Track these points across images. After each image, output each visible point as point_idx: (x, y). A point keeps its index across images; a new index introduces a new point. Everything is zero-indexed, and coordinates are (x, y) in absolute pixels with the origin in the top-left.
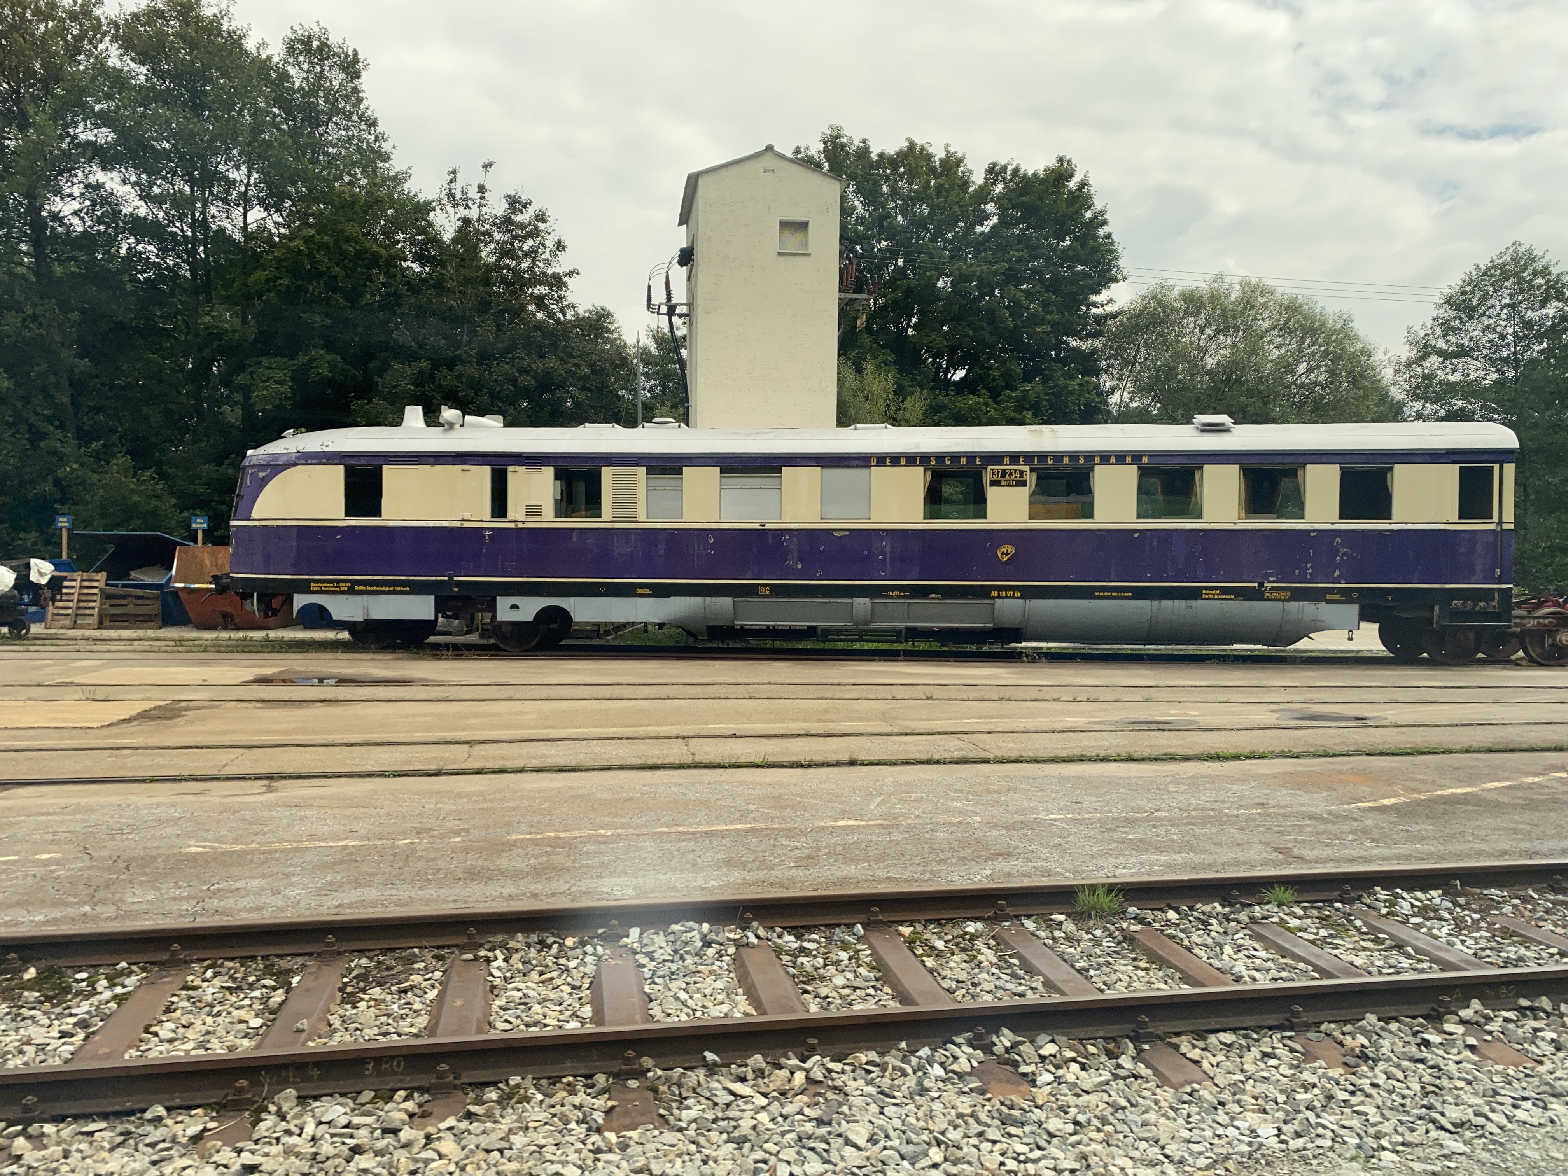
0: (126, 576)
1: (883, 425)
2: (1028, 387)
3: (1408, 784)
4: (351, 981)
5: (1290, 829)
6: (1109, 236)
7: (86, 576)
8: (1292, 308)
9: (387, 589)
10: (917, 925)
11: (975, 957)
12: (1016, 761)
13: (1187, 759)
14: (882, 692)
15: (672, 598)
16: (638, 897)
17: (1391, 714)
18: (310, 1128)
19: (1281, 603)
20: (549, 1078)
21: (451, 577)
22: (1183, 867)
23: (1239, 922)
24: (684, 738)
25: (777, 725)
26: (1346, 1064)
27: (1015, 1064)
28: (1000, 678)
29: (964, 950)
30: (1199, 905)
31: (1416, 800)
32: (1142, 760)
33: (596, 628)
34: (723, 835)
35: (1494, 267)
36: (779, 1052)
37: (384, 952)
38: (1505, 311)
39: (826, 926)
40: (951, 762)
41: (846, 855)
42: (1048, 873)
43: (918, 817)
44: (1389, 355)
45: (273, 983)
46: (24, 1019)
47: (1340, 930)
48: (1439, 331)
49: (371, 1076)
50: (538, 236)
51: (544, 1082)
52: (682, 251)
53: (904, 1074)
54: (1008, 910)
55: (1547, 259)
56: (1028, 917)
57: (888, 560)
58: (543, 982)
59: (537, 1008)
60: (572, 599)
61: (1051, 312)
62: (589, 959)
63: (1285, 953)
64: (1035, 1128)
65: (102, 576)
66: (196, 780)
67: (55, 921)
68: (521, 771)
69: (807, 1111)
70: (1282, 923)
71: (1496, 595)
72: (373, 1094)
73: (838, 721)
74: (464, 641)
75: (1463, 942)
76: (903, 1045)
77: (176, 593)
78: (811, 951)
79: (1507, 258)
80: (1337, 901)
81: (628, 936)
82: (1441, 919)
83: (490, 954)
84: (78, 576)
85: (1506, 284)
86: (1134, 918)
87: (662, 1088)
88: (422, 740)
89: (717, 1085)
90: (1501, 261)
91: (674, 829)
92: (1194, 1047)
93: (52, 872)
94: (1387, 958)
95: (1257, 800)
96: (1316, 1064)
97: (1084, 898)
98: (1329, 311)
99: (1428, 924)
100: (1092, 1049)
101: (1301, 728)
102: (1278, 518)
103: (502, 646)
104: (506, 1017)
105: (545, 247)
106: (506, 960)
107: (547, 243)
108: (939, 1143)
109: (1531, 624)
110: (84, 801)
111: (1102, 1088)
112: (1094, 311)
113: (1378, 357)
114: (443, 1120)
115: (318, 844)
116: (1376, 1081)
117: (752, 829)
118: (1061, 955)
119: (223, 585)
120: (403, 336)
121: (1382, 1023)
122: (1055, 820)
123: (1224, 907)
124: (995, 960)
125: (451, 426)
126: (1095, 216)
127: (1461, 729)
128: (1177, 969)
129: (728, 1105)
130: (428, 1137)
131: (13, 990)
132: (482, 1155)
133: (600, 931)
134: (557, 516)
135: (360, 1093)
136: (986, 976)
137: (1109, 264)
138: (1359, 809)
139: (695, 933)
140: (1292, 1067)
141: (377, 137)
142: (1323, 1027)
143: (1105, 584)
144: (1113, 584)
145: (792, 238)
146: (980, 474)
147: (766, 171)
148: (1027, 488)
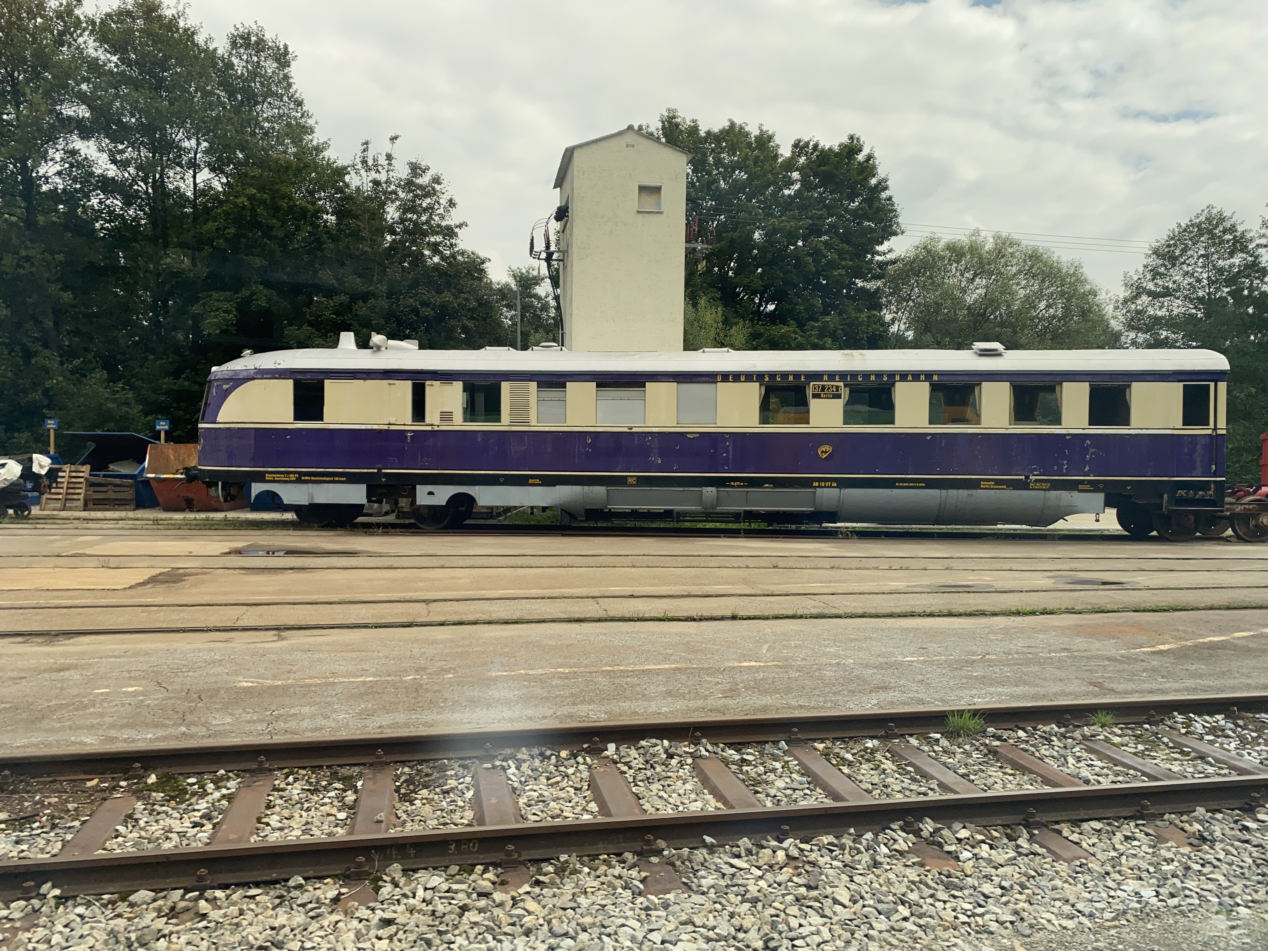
0: (105, 468)
1: (726, 349)
2: (828, 318)
3: (1174, 633)
4: (402, 785)
5: (1095, 668)
6: (890, 199)
7: (73, 468)
8: (1034, 257)
9: (328, 479)
10: (827, 742)
11: (879, 766)
12: (862, 616)
13: (994, 614)
14: (736, 562)
15: (558, 487)
16: (610, 719)
17: (1141, 579)
18: (420, 893)
19: (1043, 492)
20: (588, 856)
21: (379, 470)
22: (1025, 697)
23: (1074, 739)
24: (593, 598)
25: (663, 588)
26: (1191, 844)
27: (940, 845)
28: (823, 551)
29: (868, 761)
30: (1040, 726)
31: (1185, 646)
32: (960, 615)
33: (490, 511)
34: (658, 672)
35: (1192, 225)
36: (759, 836)
37: (421, 762)
38: (1201, 260)
39: (757, 743)
40: (811, 617)
41: (759, 687)
42: (921, 702)
43: (803, 659)
44: (1110, 295)
45: (342, 786)
46: (158, 813)
47: (1154, 743)
48: (1149, 276)
49: (453, 854)
50: (434, 195)
51: (586, 859)
52: (559, 209)
53: (859, 852)
54: (896, 731)
55: (1234, 219)
56: (911, 735)
57: (731, 456)
58: (552, 785)
59: (553, 804)
60: (477, 487)
61: (845, 259)
62: (582, 767)
63: (1116, 763)
64: (972, 891)
65: (87, 468)
66: (219, 630)
67: (164, 739)
68: (475, 623)
69: (795, 879)
70: (1107, 740)
71: (1212, 486)
72: (458, 868)
73: (709, 585)
74: (384, 521)
75: (1249, 754)
76: (852, 830)
77: (147, 481)
78: (750, 761)
79: (1203, 218)
80: (1145, 723)
81: (607, 750)
82: (1228, 737)
83: (504, 764)
84: (67, 468)
85: (1202, 239)
86: (993, 736)
87: (678, 863)
88: (386, 599)
89: (719, 860)
90: (1198, 221)
91: (616, 668)
92: (1073, 832)
93: (142, 701)
94: (1194, 766)
95: (1062, 646)
96: (1169, 845)
97: (954, 721)
98: (1064, 259)
99: (1219, 740)
100: (995, 834)
101: (1075, 590)
102: (1040, 424)
103: (419, 524)
104: (534, 811)
105: (439, 204)
106: (518, 768)
107: (441, 201)
108: (903, 903)
109: (1239, 509)
110: (139, 646)
111: (1011, 862)
112: (878, 258)
113: (1102, 297)
114: (520, 887)
115: (341, 680)
116: (1218, 856)
117: (678, 669)
118: (944, 764)
119: (192, 476)
120: (326, 276)
121: (1210, 814)
122: (912, 662)
123: (1059, 728)
124: (895, 768)
125: (378, 348)
126: (879, 183)
127: (1200, 591)
128: (1038, 775)
129: (733, 875)
130: (513, 898)
131: (142, 791)
132: (561, 912)
133: (585, 746)
134: (465, 421)
135: (447, 867)
136: (893, 780)
137: (891, 221)
138: (1143, 652)
139: (659, 747)
140: (1150, 846)
141: (303, 115)
142: (1166, 817)
143: (903, 476)
144: (910, 476)
145: (648, 199)
146: (804, 388)
147: (627, 146)
148: (842, 400)
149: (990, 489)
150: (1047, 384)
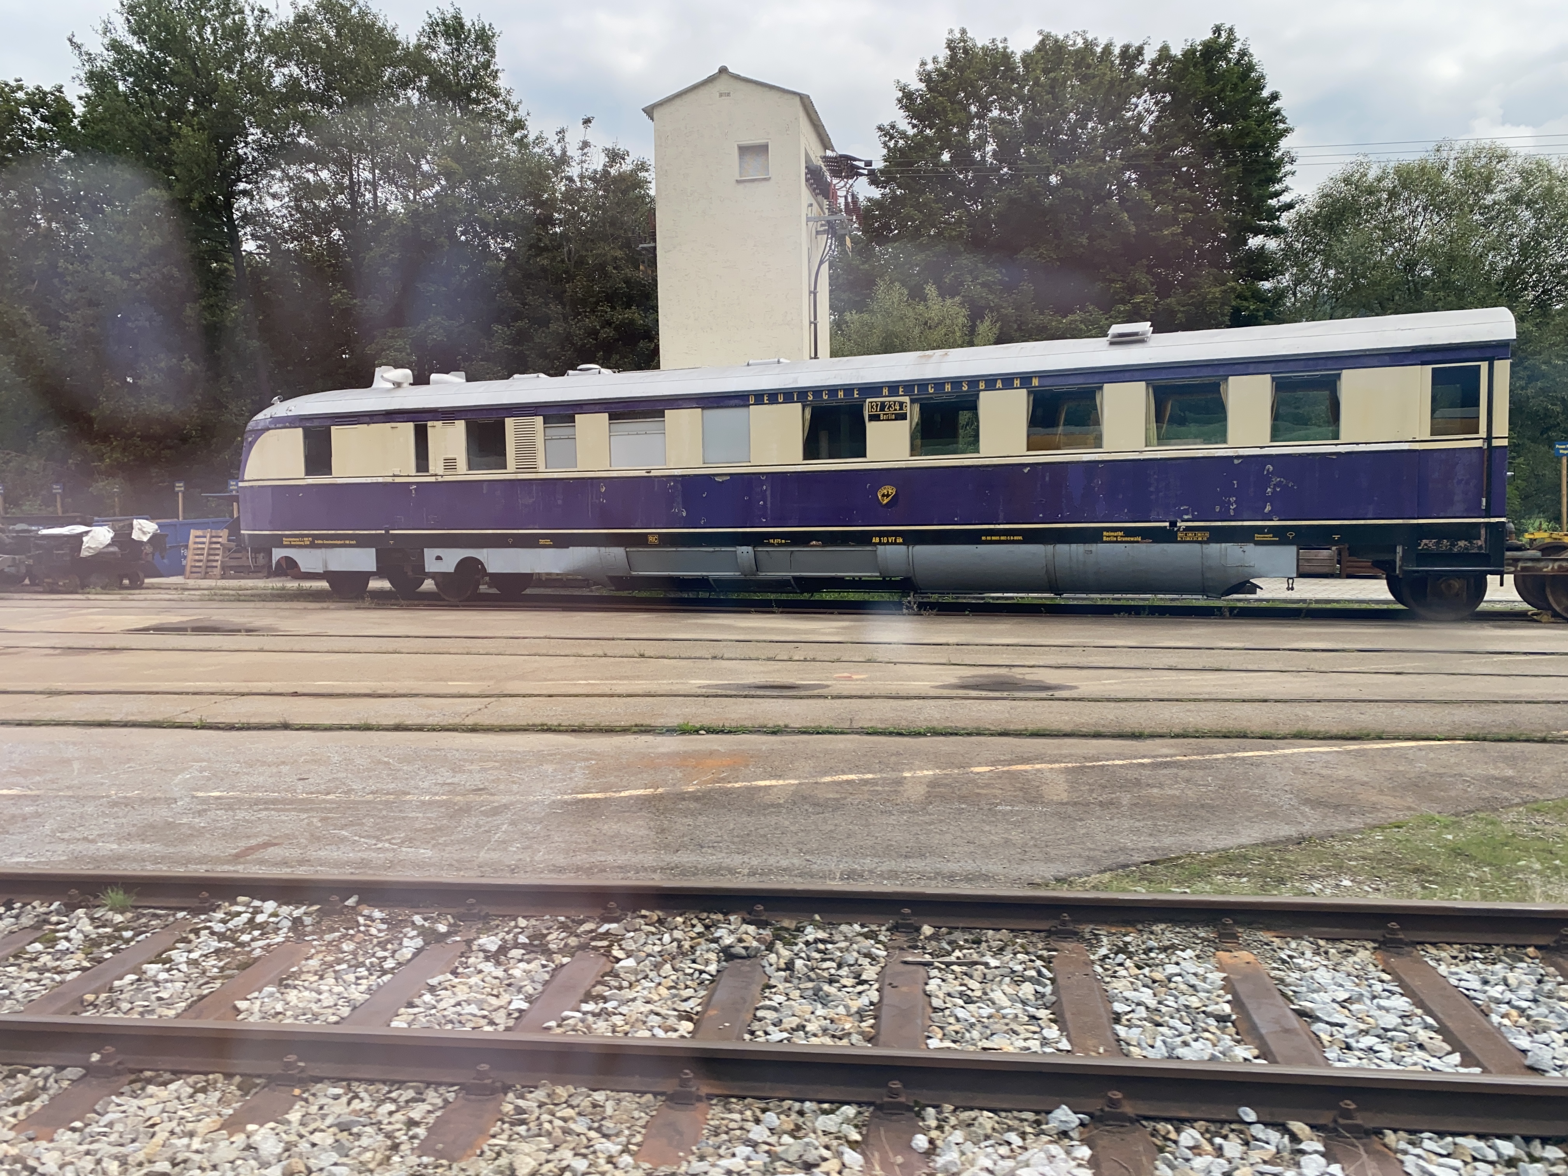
6: (1274, 114)
7: (214, 532)
9: (339, 542)
15: (572, 547)
19: (1198, 546)
21: (387, 530)
50: (641, 185)
57: (769, 505)
60: (485, 550)
65: (226, 532)
71: (1483, 532)
84: (208, 533)
112: (1270, 201)
125: (399, 385)
134: (470, 469)
143: (992, 527)
144: (1002, 526)
145: (753, 163)
146: (861, 408)
147: (721, 95)
148: (907, 422)
149: (1117, 542)
150: (1206, 381)
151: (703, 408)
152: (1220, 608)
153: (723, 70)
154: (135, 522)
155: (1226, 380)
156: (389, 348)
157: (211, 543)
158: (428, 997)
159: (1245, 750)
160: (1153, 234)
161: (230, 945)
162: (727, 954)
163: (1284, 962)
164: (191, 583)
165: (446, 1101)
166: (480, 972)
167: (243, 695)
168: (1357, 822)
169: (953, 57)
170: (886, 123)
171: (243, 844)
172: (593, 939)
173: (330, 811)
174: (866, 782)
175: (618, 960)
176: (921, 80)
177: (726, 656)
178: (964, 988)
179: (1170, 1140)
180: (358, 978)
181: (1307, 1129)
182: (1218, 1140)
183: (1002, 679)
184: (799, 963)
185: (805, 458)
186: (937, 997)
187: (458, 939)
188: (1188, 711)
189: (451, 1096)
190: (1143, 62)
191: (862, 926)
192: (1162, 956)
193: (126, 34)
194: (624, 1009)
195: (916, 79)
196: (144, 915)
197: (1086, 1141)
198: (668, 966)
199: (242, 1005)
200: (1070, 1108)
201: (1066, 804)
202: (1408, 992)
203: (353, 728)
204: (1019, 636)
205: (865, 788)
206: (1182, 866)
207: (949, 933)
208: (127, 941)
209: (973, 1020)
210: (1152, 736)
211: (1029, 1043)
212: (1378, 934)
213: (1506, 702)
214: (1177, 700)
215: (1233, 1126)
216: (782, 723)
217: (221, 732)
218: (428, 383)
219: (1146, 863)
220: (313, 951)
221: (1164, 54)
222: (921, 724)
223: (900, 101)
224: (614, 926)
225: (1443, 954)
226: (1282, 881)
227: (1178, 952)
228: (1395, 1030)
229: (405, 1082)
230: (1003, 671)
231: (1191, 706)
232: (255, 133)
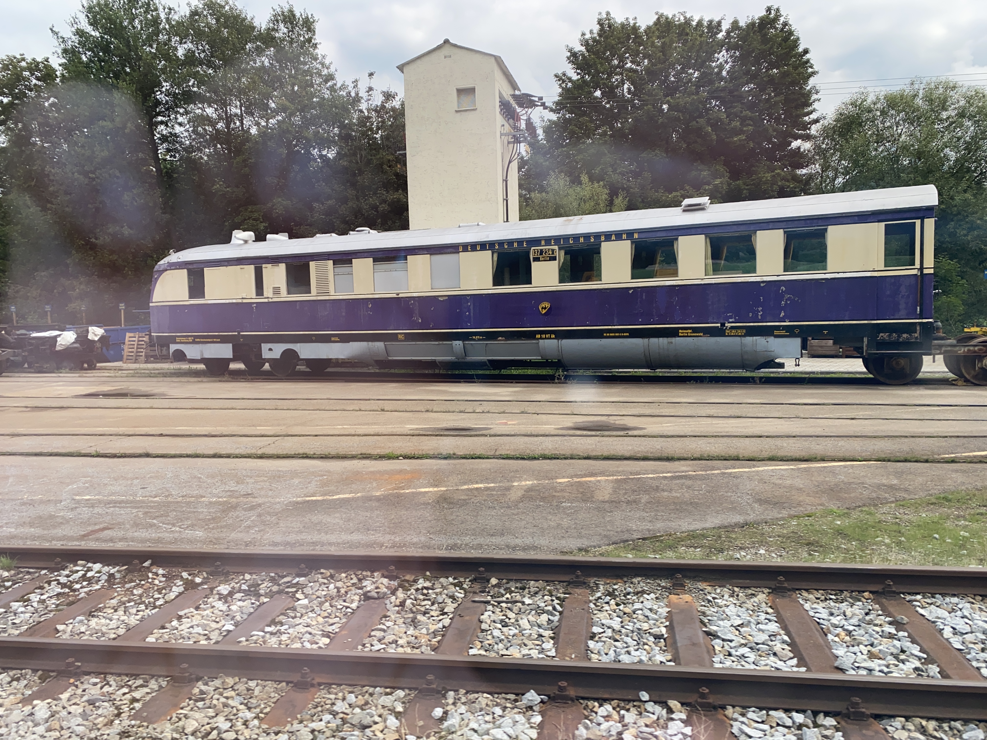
3: (419, 483)
6: (806, 63)
7: (140, 335)
9: (210, 340)
15: (351, 343)
19: (739, 338)
21: (239, 332)
57: (472, 314)
60: (299, 344)
71: (918, 328)
84: (136, 335)
109: (962, 351)
134: (289, 293)
143: (610, 327)
144: (616, 327)
145: (466, 99)
146: (528, 253)
147: (445, 57)
148: (557, 262)
149: (688, 336)
150: (743, 234)
151: (431, 254)
152: (753, 378)
153: (446, 42)
154: (90, 328)
155: (756, 233)
156: (249, 218)
157: (139, 341)
158: (175, 623)
159: (734, 468)
160: (728, 140)
161: (67, 590)
162: (366, 597)
163: (709, 601)
164: (125, 366)
165: (161, 687)
166: (213, 607)
167: (129, 436)
168: (785, 513)
169: (602, 29)
170: (560, 73)
171: (90, 528)
172: (288, 587)
173: (152, 507)
174: (487, 489)
175: (299, 600)
176: (582, 45)
177: (434, 410)
178: (504, 617)
179: (594, 712)
180: (138, 611)
181: (679, 705)
182: (622, 712)
183: (600, 424)
184: (409, 602)
185: (494, 285)
186: (486, 623)
187: (206, 587)
188: (709, 443)
189: (164, 684)
190: (721, 31)
191: (454, 579)
192: (635, 598)
193: (87, 25)
194: (290, 631)
195: (579, 44)
196: (22, 572)
197: (542, 713)
198: (327, 604)
199: (60, 627)
200: (536, 692)
201: (606, 502)
202: (780, 620)
203: (188, 456)
204: (622, 396)
205: (486, 493)
206: (661, 541)
207: (507, 583)
208: (7, 588)
209: (503, 637)
210: (679, 459)
211: (531, 652)
212: (773, 584)
213: (913, 437)
214: (705, 436)
215: (635, 703)
216: (452, 452)
217: (107, 459)
218: (265, 240)
219: (639, 539)
220: (116, 594)
221: (735, 25)
222: (538, 452)
223: (568, 58)
224: (303, 579)
225: (811, 596)
226: (721, 551)
227: (645, 596)
228: (763, 644)
229: (139, 675)
230: (604, 418)
231: (712, 440)
232: (166, 86)
